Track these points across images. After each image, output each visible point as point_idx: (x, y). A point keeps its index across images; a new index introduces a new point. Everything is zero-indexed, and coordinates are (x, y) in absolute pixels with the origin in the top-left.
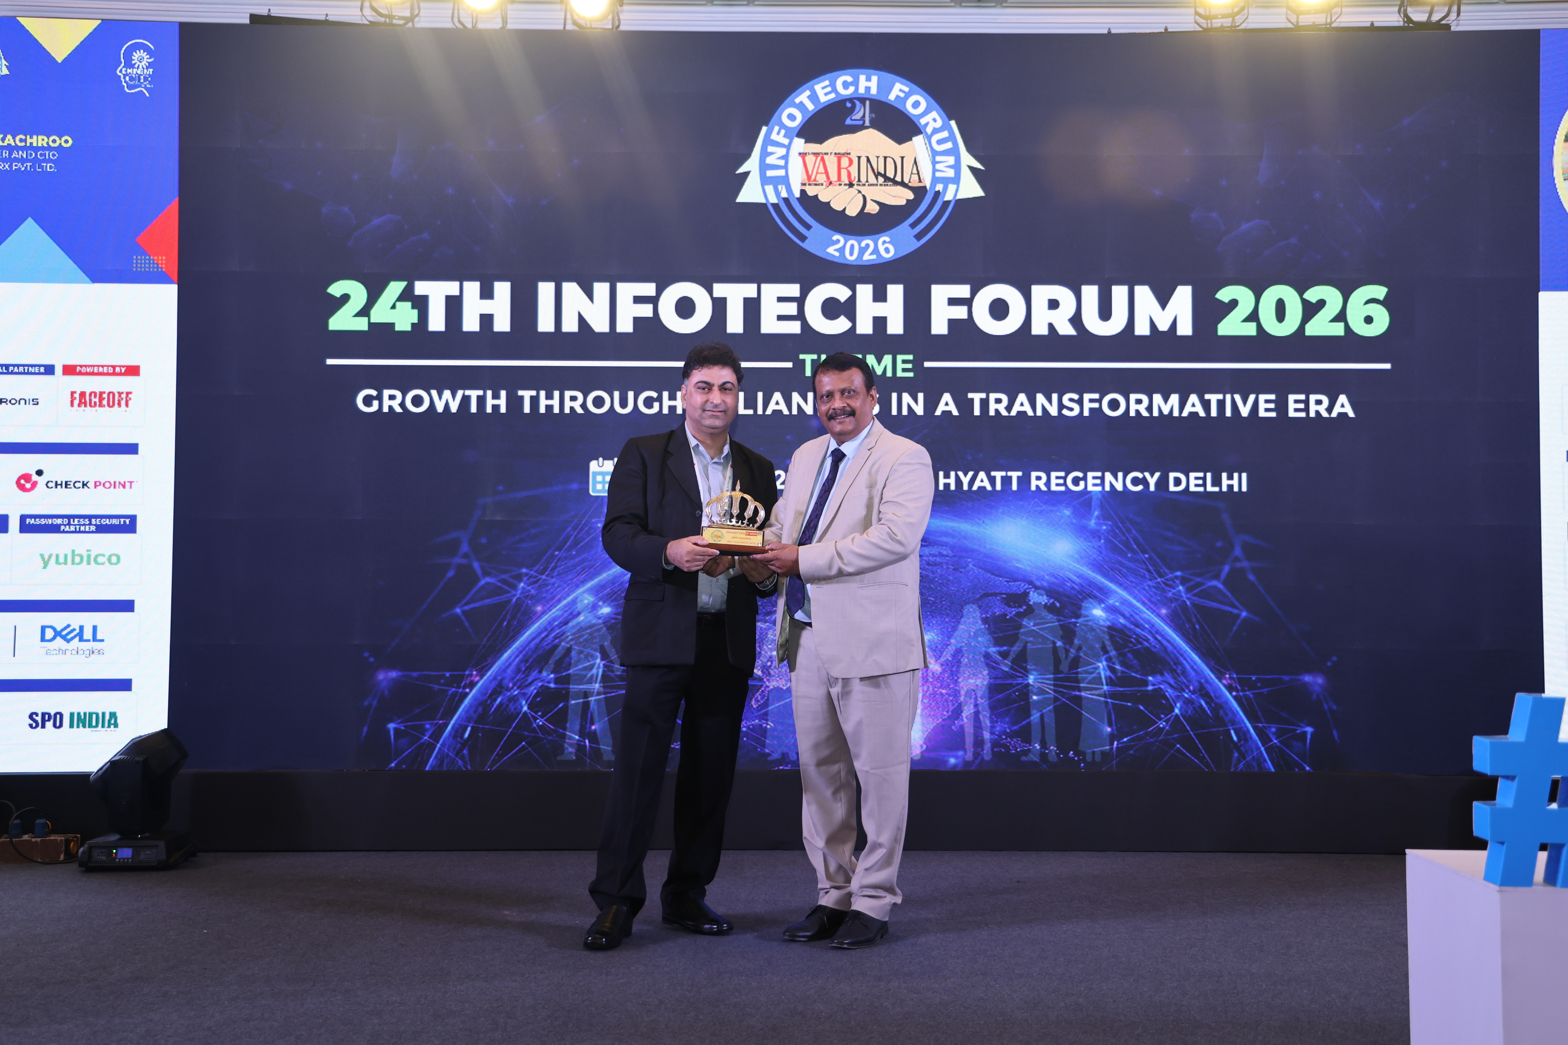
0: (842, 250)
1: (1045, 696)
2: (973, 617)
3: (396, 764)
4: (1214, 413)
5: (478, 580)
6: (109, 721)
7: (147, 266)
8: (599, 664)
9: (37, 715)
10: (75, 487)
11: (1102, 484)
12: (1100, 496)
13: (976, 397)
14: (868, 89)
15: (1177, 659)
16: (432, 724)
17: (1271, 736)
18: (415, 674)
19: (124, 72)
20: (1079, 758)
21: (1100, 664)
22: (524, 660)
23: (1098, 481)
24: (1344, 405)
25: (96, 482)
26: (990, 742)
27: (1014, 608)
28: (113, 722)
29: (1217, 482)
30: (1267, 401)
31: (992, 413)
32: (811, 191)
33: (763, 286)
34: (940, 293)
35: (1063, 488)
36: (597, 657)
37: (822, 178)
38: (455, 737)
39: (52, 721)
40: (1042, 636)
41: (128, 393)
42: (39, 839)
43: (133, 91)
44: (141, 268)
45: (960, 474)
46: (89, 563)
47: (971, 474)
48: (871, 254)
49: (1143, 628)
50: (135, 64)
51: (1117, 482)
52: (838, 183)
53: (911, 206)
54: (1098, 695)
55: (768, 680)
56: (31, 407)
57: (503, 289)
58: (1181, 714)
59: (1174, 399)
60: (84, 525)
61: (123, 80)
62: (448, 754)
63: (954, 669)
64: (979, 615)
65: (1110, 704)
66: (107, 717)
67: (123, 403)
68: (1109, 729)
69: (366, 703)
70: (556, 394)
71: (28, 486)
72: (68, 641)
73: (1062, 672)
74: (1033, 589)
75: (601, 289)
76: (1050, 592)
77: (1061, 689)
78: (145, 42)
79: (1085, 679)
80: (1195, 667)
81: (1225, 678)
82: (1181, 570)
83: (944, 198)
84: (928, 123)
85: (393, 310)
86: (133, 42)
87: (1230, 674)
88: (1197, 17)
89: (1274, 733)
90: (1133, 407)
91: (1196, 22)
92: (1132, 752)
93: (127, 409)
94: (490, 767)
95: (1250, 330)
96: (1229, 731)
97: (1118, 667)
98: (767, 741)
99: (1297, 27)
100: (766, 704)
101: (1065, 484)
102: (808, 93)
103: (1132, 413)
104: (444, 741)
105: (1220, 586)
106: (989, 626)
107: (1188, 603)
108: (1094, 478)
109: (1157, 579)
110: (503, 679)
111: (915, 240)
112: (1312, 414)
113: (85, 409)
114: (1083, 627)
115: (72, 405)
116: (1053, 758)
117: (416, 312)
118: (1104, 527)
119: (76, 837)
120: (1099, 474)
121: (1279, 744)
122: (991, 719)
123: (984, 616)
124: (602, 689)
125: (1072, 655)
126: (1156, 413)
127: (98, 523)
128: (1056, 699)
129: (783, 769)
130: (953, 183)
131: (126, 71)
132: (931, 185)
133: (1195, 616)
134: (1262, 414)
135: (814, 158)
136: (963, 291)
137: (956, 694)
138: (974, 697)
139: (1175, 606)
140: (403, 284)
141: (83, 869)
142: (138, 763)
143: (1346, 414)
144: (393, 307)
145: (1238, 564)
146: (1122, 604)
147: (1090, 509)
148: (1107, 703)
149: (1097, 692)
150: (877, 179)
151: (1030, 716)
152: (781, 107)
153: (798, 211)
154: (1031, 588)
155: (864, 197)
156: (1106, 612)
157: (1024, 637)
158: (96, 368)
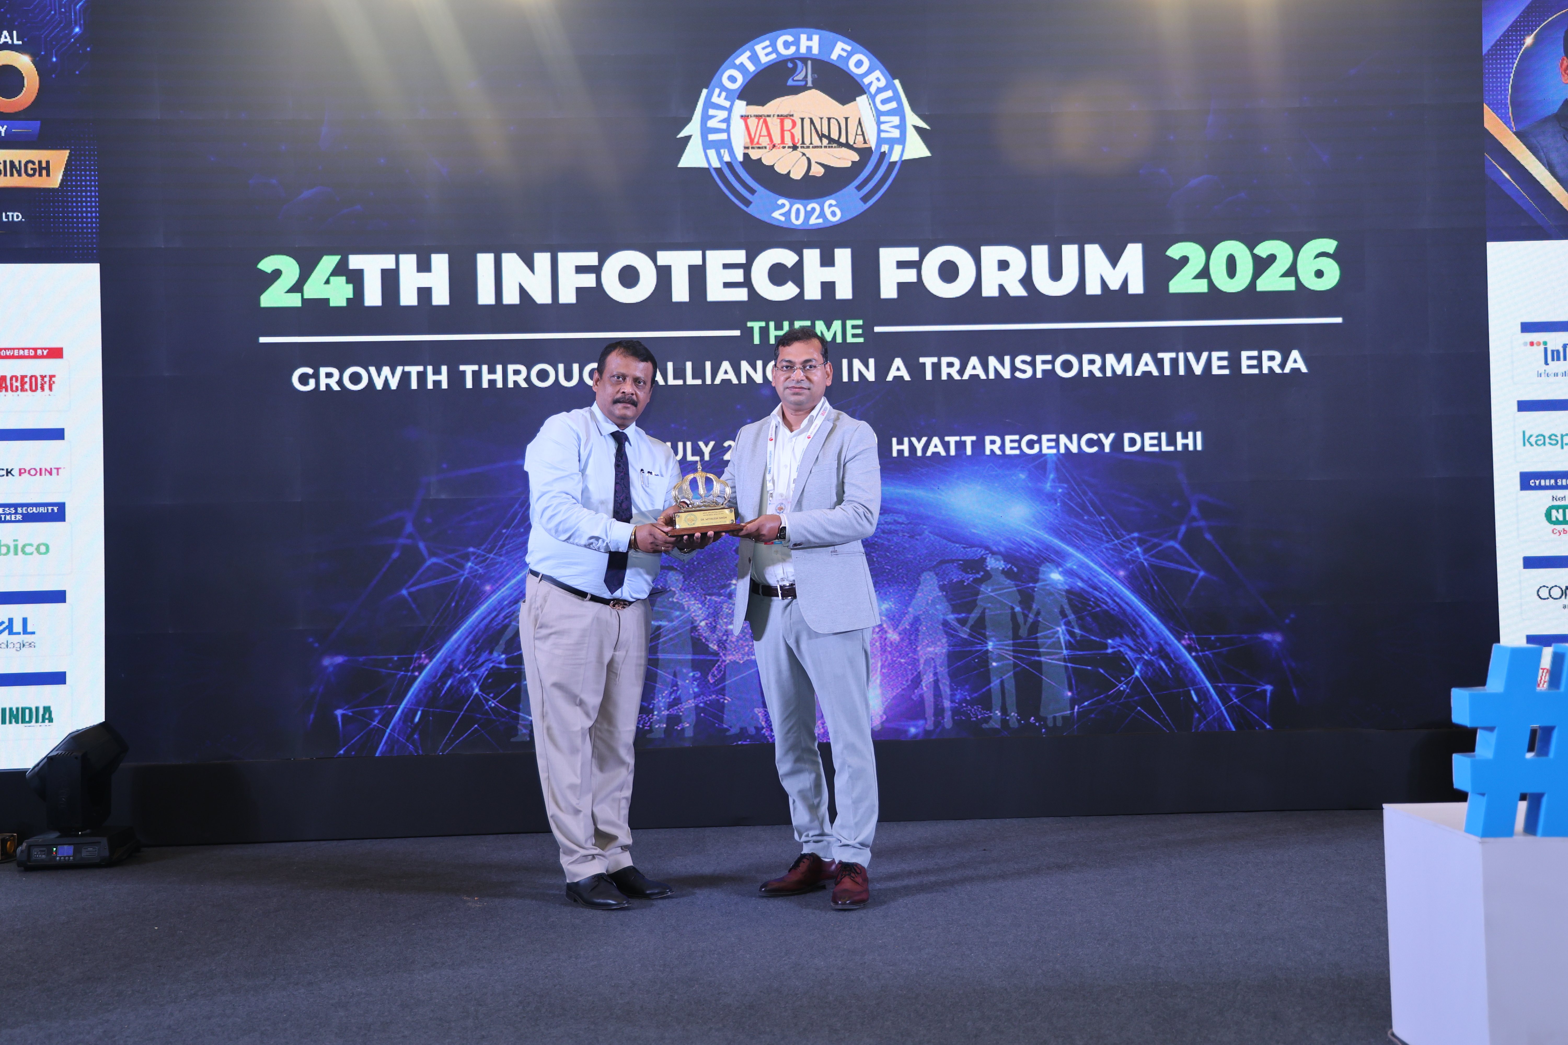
0: (787, 214)
1: (1005, 662)
2: (931, 585)
3: (344, 751)
4: (1167, 372)
5: (424, 561)
6: (43, 716)
11: (1057, 446)
12: (1055, 458)
13: (928, 361)
14: (809, 48)
15: (1136, 620)
16: (381, 709)
17: (1231, 695)
18: (361, 659)
20: (1040, 724)
21: (1059, 629)
22: (474, 641)
23: (1053, 444)
24: (1296, 361)
25: (20, 470)
26: (951, 710)
27: (971, 574)
28: (47, 716)
29: (1172, 441)
30: (1220, 359)
31: (944, 377)
32: (754, 155)
33: (708, 253)
34: (889, 256)
35: (1017, 452)
37: (765, 141)
38: (405, 721)
40: (1000, 601)
41: (51, 377)
45: (914, 440)
46: (16, 553)
47: (924, 439)
48: (817, 218)
49: (1101, 591)
51: (1071, 444)
52: (782, 146)
53: (857, 167)
54: (1056, 660)
55: (724, 654)
57: (440, 262)
58: (1141, 676)
59: (1127, 358)
60: (10, 514)
62: (398, 739)
63: (912, 637)
64: (936, 582)
65: (1070, 669)
66: (41, 712)
67: (46, 386)
68: (1070, 694)
69: (312, 689)
70: (499, 368)
73: (1020, 638)
74: (990, 555)
75: (542, 259)
76: (1008, 557)
77: (1019, 655)
79: (1044, 644)
80: (1154, 629)
81: (1184, 639)
82: (1139, 531)
83: (890, 159)
84: (872, 82)
85: (327, 286)
87: (1189, 635)
89: (1234, 693)
90: (1086, 368)
92: (1092, 715)
93: (51, 393)
94: (443, 751)
95: (1201, 286)
96: (1189, 691)
97: (1077, 631)
98: (725, 716)
100: (723, 679)
101: (1019, 448)
102: (748, 54)
103: (1086, 374)
104: (394, 727)
105: (1177, 546)
106: (947, 593)
107: (1146, 564)
108: (1049, 440)
109: (1114, 541)
110: (453, 661)
111: (862, 203)
112: (1265, 371)
113: (6, 393)
114: (1041, 592)
116: (1014, 724)
117: (351, 286)
118: (1060, 490)
119: (13, 836)
120: (1053, 436)
121: (1239, 703)
122: (952, 689)
123: (941, 583)
125: (1031, 620)
126: (1109, 374)
127: (24, 512)
128: (1015, 665)
129: (742, 744)
130: (899, 144)
132: (876, 146)
133: (1153, 577)
134: (1215, 371)
135: (757, 120)
136: (911, 253)
137: (915, 662)
138: (933, 665)
139: (1133, 568)
140: (336, 258)
141: (22, 868)
142: (76, 758)
143: (1299, 369)
144: (327, 282)
145: (1195, 524)
146: (1080, 566)
147: (1045, 472)
148: (1066, 667)
149: (1057, 657)
150: (821, 141)
151: (989, 682)
152: (721, 69)
153: (742, 175)
154: (988, 554)
155: (809, 160)
156: (1063, 576)
157: (981, 603)
158: (16, 351)
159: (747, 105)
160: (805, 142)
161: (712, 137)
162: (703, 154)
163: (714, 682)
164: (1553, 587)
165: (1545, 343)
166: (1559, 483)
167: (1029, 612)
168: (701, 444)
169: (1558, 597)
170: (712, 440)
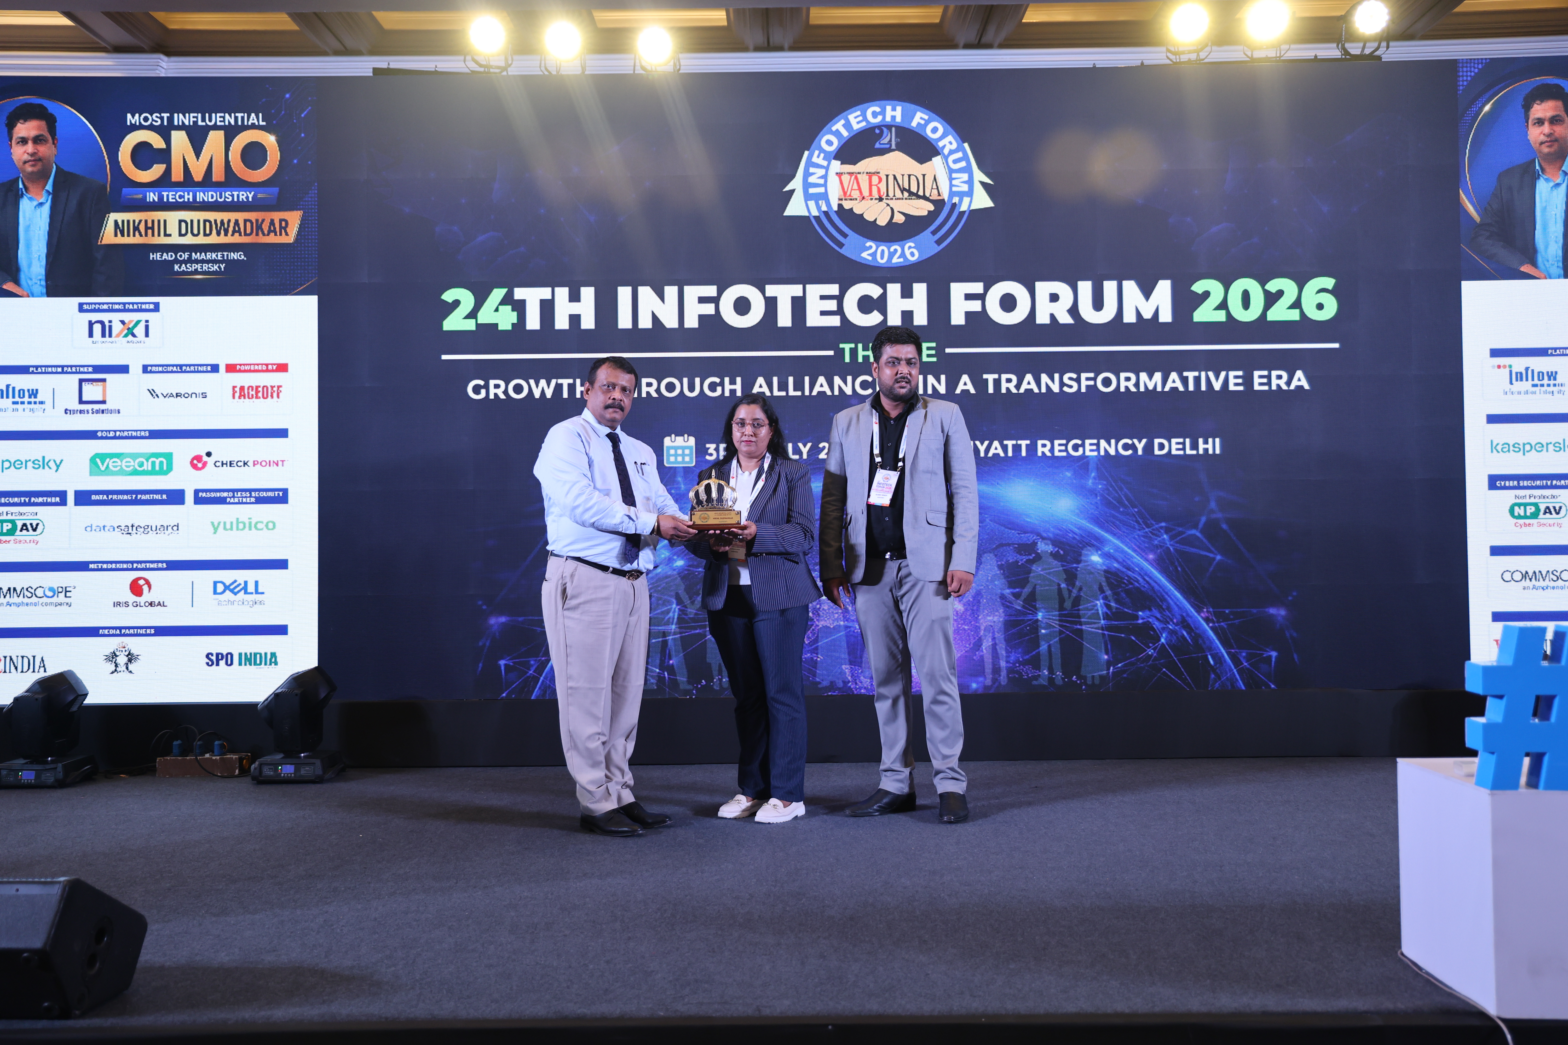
0: (874, 255)
1: (1052, 630)
2: (990, 565)
3: (507, 694)
4: (1191, 388)
6: (271, 660)
8: (675, 609)
9: (212, 655)
10: (237, 466)
11: (1098, 450)
12: (1096, 460)
13: (990, 378)
14: (893, 117)
15: (1163, 596)
16: (535, 660)
17: (1242, 659)
18: (521, 619)
20: (1081, 682)
21: (1098, 602)
23: (1094, 447)
24: (1300, 380)
25: (254, 461)
26: (1006, 669)
27: (1024, 555)
28: (273, 660)
29: (1194, 446)
30: (1236, 377)
31: (1004, 391)
32: (847, 205)
33: (808, 286)
34: (958, 290)
35: (1064, 454)
36: (673, 602)
37: (856, 194)
39: (224, 660)
40: (1049, 580)
41: (279, 387)
42: (218, 758)
45: (978, 443)
46: (250, 529)
47: (986, 443)
48: (898, 258)
49: (1134, 571)
51: (1110, 448)
52: (870, 198)
53: (932, 216)
54: (1096, 628)
55: (817, 620)
56: (200, 400)
57: (588, 293)
58: (1166, 643)
59: (1158, 376)
60: (246, 497)
62: (550, 685)
63: (975, 608)
64: (995, 562)
65: (1107, 636)
66: (269, 657)
67: (275, 395)
68: (1106, 657)
69: (481, 644)
71: (200, 465)
72: (235, 594)
73: (1065, 610)
74: (1041, 540)
75: (671, 291)
76: (1055, 542)
77: (1065, 624)
79: (1085, 615)
80: (1178, 603)
81: (1203, 612)
82: (1166, 522)
83: (960, 209)
84: (945, 145)
85: (496, 313)
87: (1207, 608)
88: (1169, 54)
89: (1244, 657)
90: (1123, 384)
91: (1167, 58)
92: (1125, 675)
93: (278, 400)
95: (1221, 316)
96: (1207, 655)
97: (1113, 604)
98: (818, 671)
99: (1253, 60)
100: (816, 641)
101: (1066, 450)
102: (842, 122)
103: (1122, 389)
104: (546, 675)
105: (1198, 534)
106: (1004, 572)
107: (1171, 549)
108: (1091, 444)
109: (1145, 529)
111: (936, 246)
112: (1274, 387)
113: (244, 400)
114: (1083, 571)
115: (234, 397)
116: (1059, 682)
117: (515, 313)
118: (1100, 486)
119: (248, 755)
120: (1095, 441)
121: (1248, 666)
122: (1006, 650)
123: (999, 563)
124: (678, 630)
125: (1074, 595)
126: (1142, 389)
127: (257, 496)
128: (1061, 632)
129: (831, 695)
130: (967, 196)
132: (948, 198)
133: (1178, 560)
134: (1232, 387)
135: (849, 177)
136: (977, 288)
137: (977, 629)
138: (992, 631)
139: (1160, 552)
140: (504, 291)
141: (256, 782)
142: (296, 695)
143: (1302, 387)
144: (497, 310)
145: (1213, 516)
146: (1116, 550)
147: (1088, 471)
148: (1104, 635)
149: (1095, 626)
150: (903, 194)
151: (1039, 646)
152: (820, 135)
153: (836, 222)
154: (1039, 539)
155: (892, 209)
156: (1102, 558)
157: (1033, 581)
158: (252, 366)
159: (842, 164)
160: (890, 194)
161: (812, 191)
162: (805, 204)
163: (809, 643)
164: (1514, 572)
165: (1510, 366)
166: (1521, 484)
167: (1073, 588)
168: (800, 445)
169: (1519, 580)
170: (810, 442)
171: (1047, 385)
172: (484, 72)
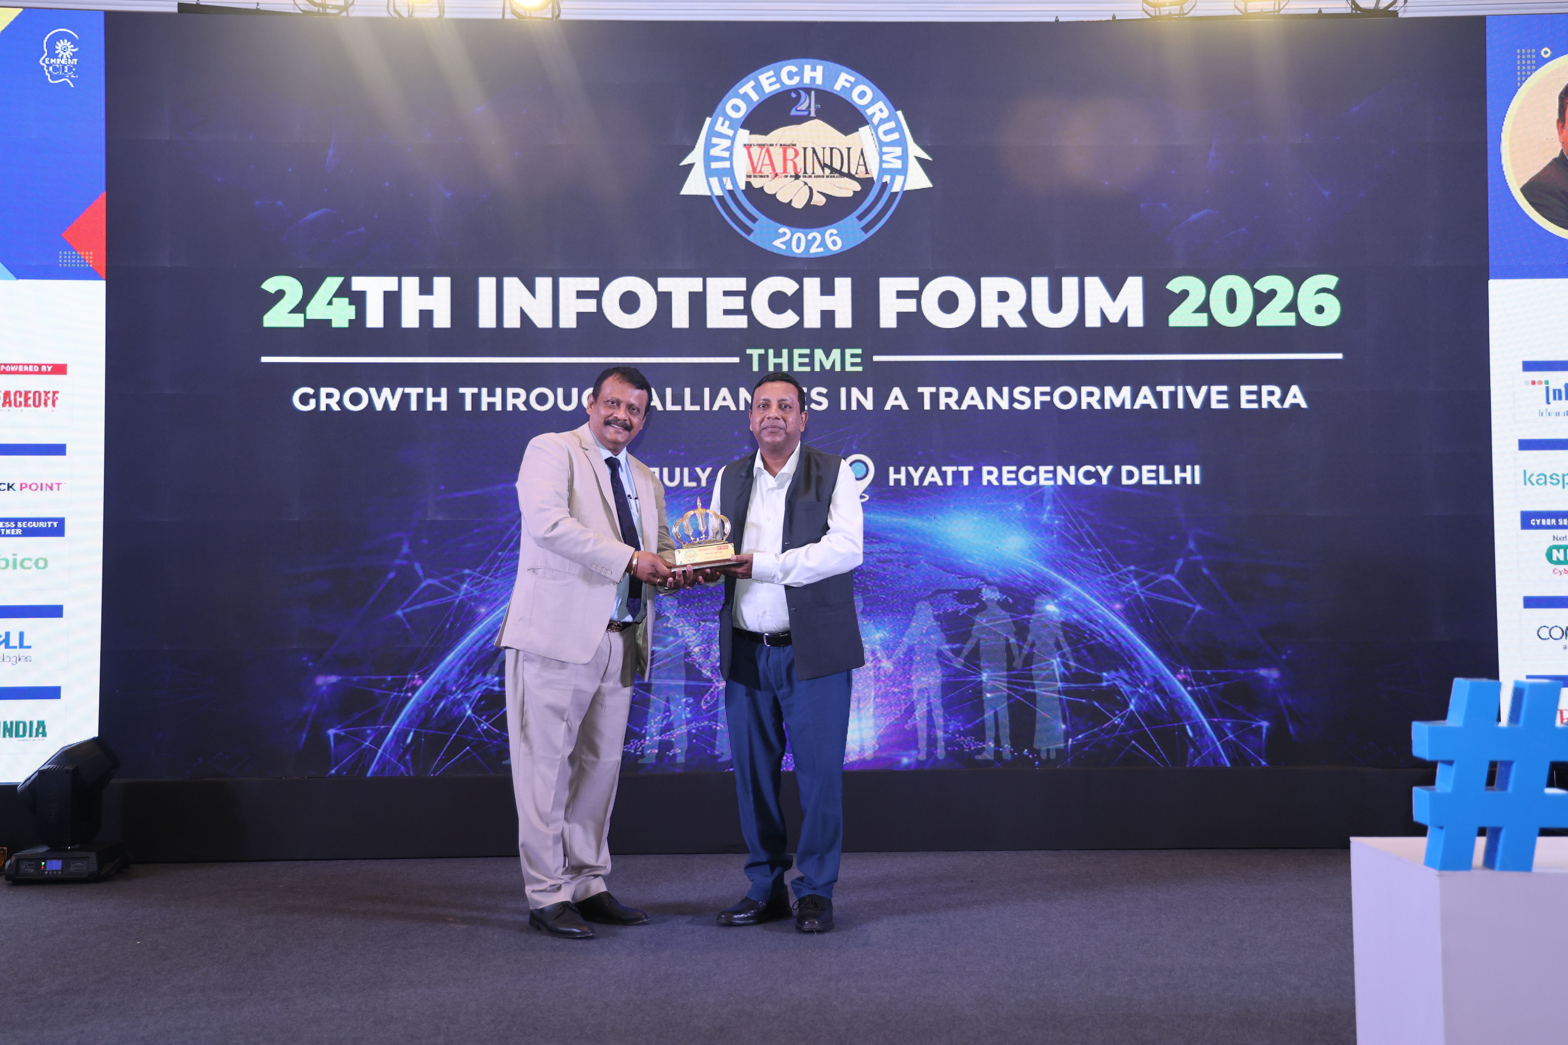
0: (788, 243)
1: (999, 693)
2: (925, 614)
3: (336, 771)
4: (1166, 405)
5: (421, 582)
6: (37, 730)
7: (74, 261)
11: (1055, 478)
12: (1052, 491)
13: (926, 391)
14: (813, 79)
15: (1132, 654)
16: (373, 729)
17: (1227, 731)
18: (355, 679)
19: (47, 62)
20: (1033, 756)
21: (1054, 661)
22: (468, 662)
23: (1050, 475)
24: (1296, 396)
25: (21, 484)
26: (944, 740)
27: (966, 604)
28: (41, 730)
29: (1170, 475)
30: (1219, 393)
31: (942, 407)
32: (757, 183)
33: (709, 280)
34: (888, 286)
35: (1014, 483)
37: (767, 170)
38: (397, 742)
40: (995, 633)
41: (55, 393)
43: (57, 82)
44: (67, 263)
45: (911, 469)
46: (15, 567)
47: (921, 469)
48: (818, 247)
49: (1097, 624)
50: (58, 54)
51: (1069, 476)
52: (784, 175)
53: (859, 197)
54: (1051, 692)
55: (717, 681)
57: (442, 285)
58: (1136, 710)
59: (1126, 391)
60: (10, 528)
61: (46, 71)
62: (390, 760)
63: (906, 667)
64: (931, 612)
65: (1065, 701)
66: (35, 726)
67: (50, 402)
68: (1064, 727)
69: (305, 709)
70: (499, 391)
73: (1014, 669)
74: (986, 585)
75: (544, 284)
76: (1004, 588)
78: (69, 31)
79: (1038, 676)
80: (1150, 663)
81: (1180, 673)
82: (1135, 566)
83: (891, 189)
84: (874, 113)
85: (330, 307)
86: (57, 31)
87: (1184, 669)
88: (1145, 4)
89: (1229, 728)
90: (1085, 400)
91: (1144, 10)
92: (1087, 749)
93: (54, 409)
94: (434, 772)
95: (1201, 321)
96: (1185, 726)
97: (1072, 663)
98: (717, 743)
99: (1246, 15)
101: (1017, 479)
102: (752, 83)
103: (1084, 406)
104: (385, 747)
105: (1174, 580)
106: (941, 623)
107: (1142, 597)
108: (1046, 472)
109: (1110, 573)
110: (446, 682)
111: (863, 233)
112: (1265, 406)
113: (10, 408)
114: (1037, 624)
116: (1007, 756)
117: (353, 308)
118: (1057, 522)
119: (3, 850)
120: (1051, 468)
121: (1234, 739)
122: (945, 719)
123: (936, 613)
125: (1026, 652)
126: (1107, 406)
127: (24, 526)
128: (1009, 697)
130: (901, 174)
131: (49, 61)
132: (878, 176)
133: (1149, 610)
134: (1214, 405)
135: (759, 149)
136: (912, 283)
137: (909, 692)
138: (927, 695)
139: (1129, 601)
140: (340, 280)
141: (11, 882)
142: (67, 772)
143: (1298, 405)
144: (330, 303)
145: (1192, 558)
146: (1075, 599)
147: (1042, 504)
148: (1061, 700)
149: (1051, 689)
150: (823, 171)
151: (983, 714)
152: (724, 98)
153: (743, 203)
154: (983, 585)
155: (811, 189)
156: (1059, 608)
157: (977, 634)
158: (21, 367)
159: (751, 133)
160: (808, 171)
161: (714, 165)
162: (705, 182)
163: (707, 708)
164: (1553, 627)
165: (1547, 382)
166: (1561, 523)
167: (1024, 644)
168: (698, 470)
169: (1559, 637)
170: (709, 467)
171: (994, 401)
172: (318, 13)
